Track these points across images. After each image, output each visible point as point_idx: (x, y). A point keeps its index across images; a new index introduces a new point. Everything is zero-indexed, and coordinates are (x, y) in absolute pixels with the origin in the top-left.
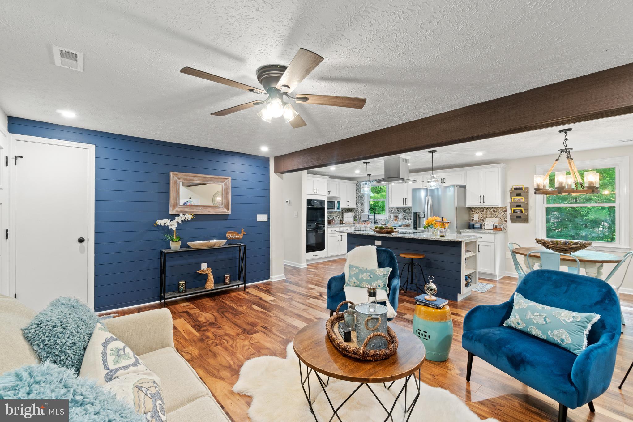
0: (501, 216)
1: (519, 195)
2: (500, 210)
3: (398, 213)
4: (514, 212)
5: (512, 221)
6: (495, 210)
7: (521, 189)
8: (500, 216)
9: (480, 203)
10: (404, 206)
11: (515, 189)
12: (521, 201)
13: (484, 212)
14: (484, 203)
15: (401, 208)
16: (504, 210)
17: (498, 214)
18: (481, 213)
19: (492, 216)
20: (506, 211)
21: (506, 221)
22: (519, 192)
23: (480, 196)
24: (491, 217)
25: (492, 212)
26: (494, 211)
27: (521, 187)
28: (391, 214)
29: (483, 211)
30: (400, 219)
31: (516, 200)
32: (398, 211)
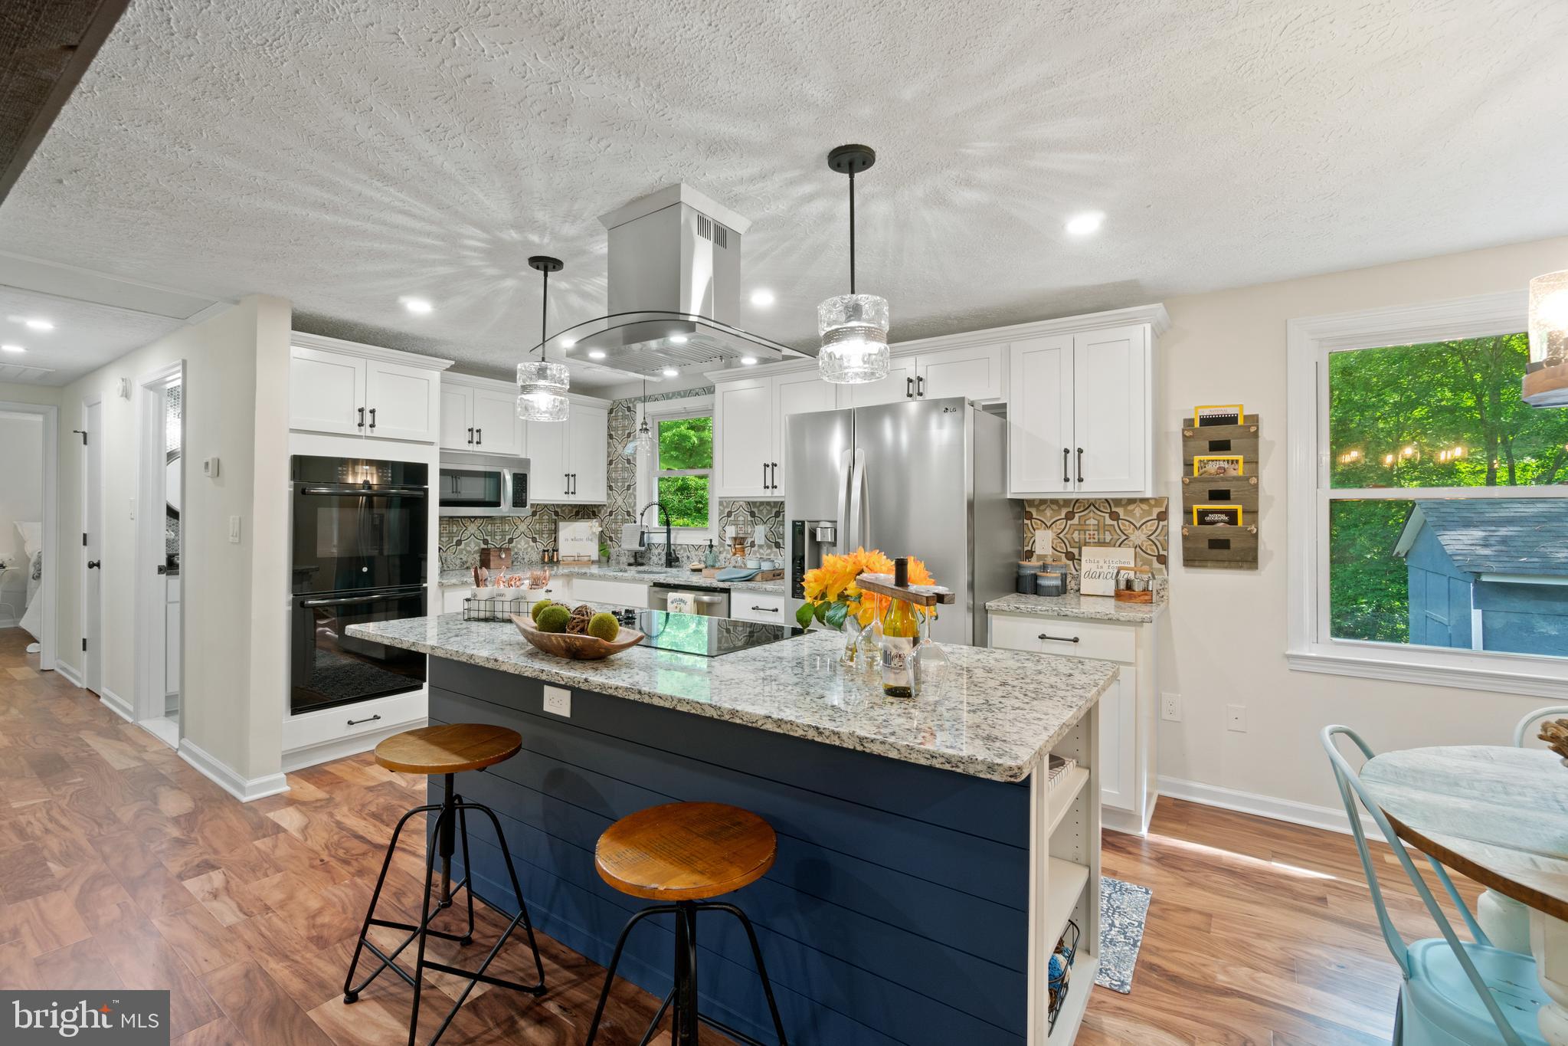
0: (1144, 537)
1: (1220, 446)
2: (1138, 512)
3: (754, 524)
4: (1202, 522)
5: (1192, 559)
6: (1120, 511)
7: (1231, 420)
8: (1138, 537)
9: (1067, 480)
10: (768, 492)
11: (1207, 421)
12: (1233, 473)
13: (1076, 521)
14: (1080, 480)
15: (762, 503)
16: (1156, 511)
17: (1130, 530)
18: (1061, 524)
19: (1108, 538)
20: (1163, 516)
21: (1163, 560)
22: (1220, 433)
23: (1067, 451)
24: (1101, 543)
25: (1108, 521)
26: (1115, 516)
27: (1231, 411)
28: (727, 528)
29: (1069, 516)
30: (760, 546)
31: (1212, 468)
32: (753, 514)
